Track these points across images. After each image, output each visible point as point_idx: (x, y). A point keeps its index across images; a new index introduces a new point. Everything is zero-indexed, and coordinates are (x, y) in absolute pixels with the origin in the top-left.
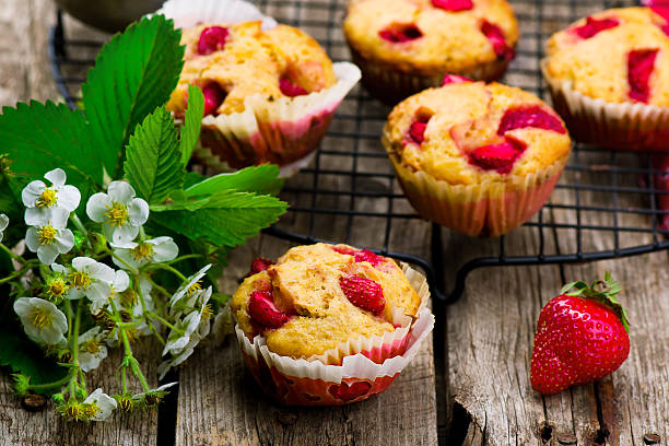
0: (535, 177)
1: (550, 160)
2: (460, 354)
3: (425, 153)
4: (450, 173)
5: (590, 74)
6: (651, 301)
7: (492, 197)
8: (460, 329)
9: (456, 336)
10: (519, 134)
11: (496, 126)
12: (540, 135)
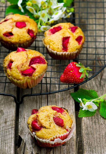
0: (38, 77)
1: (42, 72)
2: (21, 120)
3: (12, 72)
4: (17, 77)
5: (54, 44)
6: (68, 102)
7: (28, 82)
8: (22, 112)
9: (21, 114)
10: (34, 66)
11: (29, 64)
12: (39, 65)
